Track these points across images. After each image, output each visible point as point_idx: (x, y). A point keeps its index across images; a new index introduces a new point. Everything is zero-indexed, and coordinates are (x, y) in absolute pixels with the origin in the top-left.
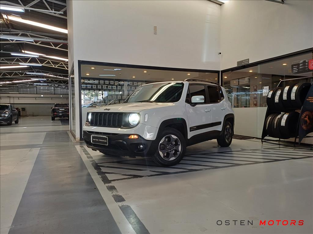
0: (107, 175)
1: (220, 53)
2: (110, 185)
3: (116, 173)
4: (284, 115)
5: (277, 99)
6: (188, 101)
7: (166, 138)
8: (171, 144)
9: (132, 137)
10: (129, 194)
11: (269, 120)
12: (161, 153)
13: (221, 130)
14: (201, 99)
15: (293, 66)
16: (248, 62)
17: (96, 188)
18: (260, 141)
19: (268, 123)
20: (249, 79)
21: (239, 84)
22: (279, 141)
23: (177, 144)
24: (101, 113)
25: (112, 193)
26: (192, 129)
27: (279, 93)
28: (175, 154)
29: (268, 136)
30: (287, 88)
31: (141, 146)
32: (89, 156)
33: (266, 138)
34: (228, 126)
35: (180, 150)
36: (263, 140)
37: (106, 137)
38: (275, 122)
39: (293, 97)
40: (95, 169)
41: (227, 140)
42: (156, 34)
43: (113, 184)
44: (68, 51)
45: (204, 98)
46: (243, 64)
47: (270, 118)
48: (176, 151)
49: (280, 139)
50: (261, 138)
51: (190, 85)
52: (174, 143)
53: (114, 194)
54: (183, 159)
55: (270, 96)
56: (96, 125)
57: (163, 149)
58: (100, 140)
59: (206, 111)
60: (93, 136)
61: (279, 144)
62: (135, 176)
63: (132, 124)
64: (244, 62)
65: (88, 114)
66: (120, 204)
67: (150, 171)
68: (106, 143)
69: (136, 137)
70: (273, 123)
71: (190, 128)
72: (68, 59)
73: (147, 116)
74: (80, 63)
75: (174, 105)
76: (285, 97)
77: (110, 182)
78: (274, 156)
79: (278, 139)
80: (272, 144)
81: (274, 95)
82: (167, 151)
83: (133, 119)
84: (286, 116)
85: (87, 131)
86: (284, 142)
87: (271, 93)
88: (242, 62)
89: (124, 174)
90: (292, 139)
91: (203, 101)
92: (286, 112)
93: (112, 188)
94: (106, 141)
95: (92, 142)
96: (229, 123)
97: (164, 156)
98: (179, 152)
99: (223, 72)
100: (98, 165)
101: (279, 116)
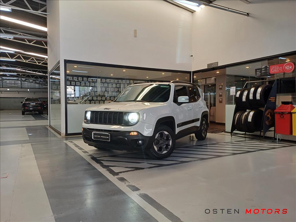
0: (111, 168)
1: (192, 56)
2: (119, 176)
3: (119, 166)
4: (250, 112)
5: (244, 99)
6: (175, 101)
7: (159, 134)
8: (164, 139)
9: (132, 133)
10: (140, 184)
11: (237, 117)
12: (155, 147)
13: (199, 126)
14: (186, 99)
15: (256, 70)
16: (217, 65)
17: (108, 180)
18: (230, 134)
19: (236, 119)
20: (215, 79)
21: (206, 83)
22: (245, 134)
23: (168, 139)
24: (101, 112)
25: (125, 183)
26: (179, 125)
27: (246, 93)
28: (167, 148)
29: (236, 130)
30: (252, 90)
31: (140, 142)
32: (83, 151)
33: (235, 132)
34: (204, 122)
35: (171, 144)
36: (232, 134)
37: (108, 134)
38: (243, 118)
39: (258, 97)
40: (97, 163)
41: (203, 134)
42: (136, 37)
43: (121, 175)
44: (47, 49)
45: (188, 98)
46: (213, 66)
47: (238, 114)
48: (168, 145)
49: (245, 133)
50: (230, 132)
51: (176, 86)
52: (165, 138)
53: (128, 184)
54: (173, 152)
55: (238, 96)
56: (96, 123)
57: (157, 144)
58: (101, 137)
59: (189, 109)
60: (95, 133)
61: (245, 137)
62: (137, 169)
63: (132, 123)
64: (214, 65)
65: (86, 112)
66: (137, 192)
67: (147, 163)
68: (108, 139)
69: (135, 133)
70: (241, 119)
71: (177, 124)
72: (47, 55)
73: (145, 114)
74: (66, 62)
75: (165, 105)
76: (251, 97)
77: (117, 174)
78: (246, 148)
79: (244, 133)
80: (240, 138)
81: (241, 95)
82: (160, 146)
83: (133, 118)
84: (252, 113)
85: (87, 128)
86: (249, 135)
87: (239, 93)
88: (212, 64)
89: (126, 166)
90: (258, 133)
91: (188, 101)
92: (252, 110)
93: (122, 179)
94: (108, 137)
95: (93, 138)
96: (205, 119)
97: (158, 150)
98: (170, 146)
99: (194, 72)
100: (98, 159)
101: (246, 113)
